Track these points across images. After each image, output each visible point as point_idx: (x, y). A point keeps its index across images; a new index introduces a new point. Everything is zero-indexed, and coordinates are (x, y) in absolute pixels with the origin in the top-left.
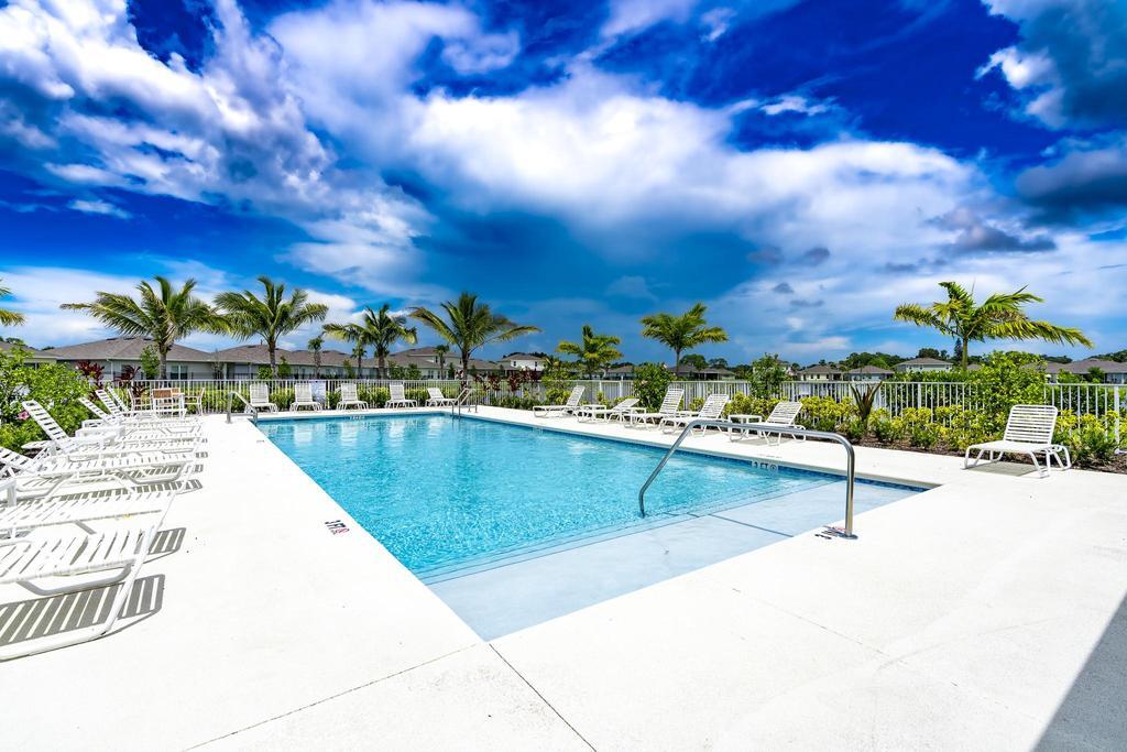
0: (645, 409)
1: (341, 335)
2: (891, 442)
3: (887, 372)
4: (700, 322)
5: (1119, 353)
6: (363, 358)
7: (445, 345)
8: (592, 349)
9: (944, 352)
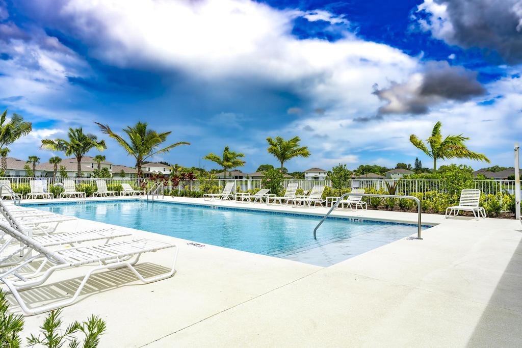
0: (275, 195)
1: (53, 146)
2: (408, 209)
3: (380, 177)
4: (296, 145)
5: (493, 167)
6: (36, 163)
7: (102, 155)
8: (227, 159)
9: (409, 165)
